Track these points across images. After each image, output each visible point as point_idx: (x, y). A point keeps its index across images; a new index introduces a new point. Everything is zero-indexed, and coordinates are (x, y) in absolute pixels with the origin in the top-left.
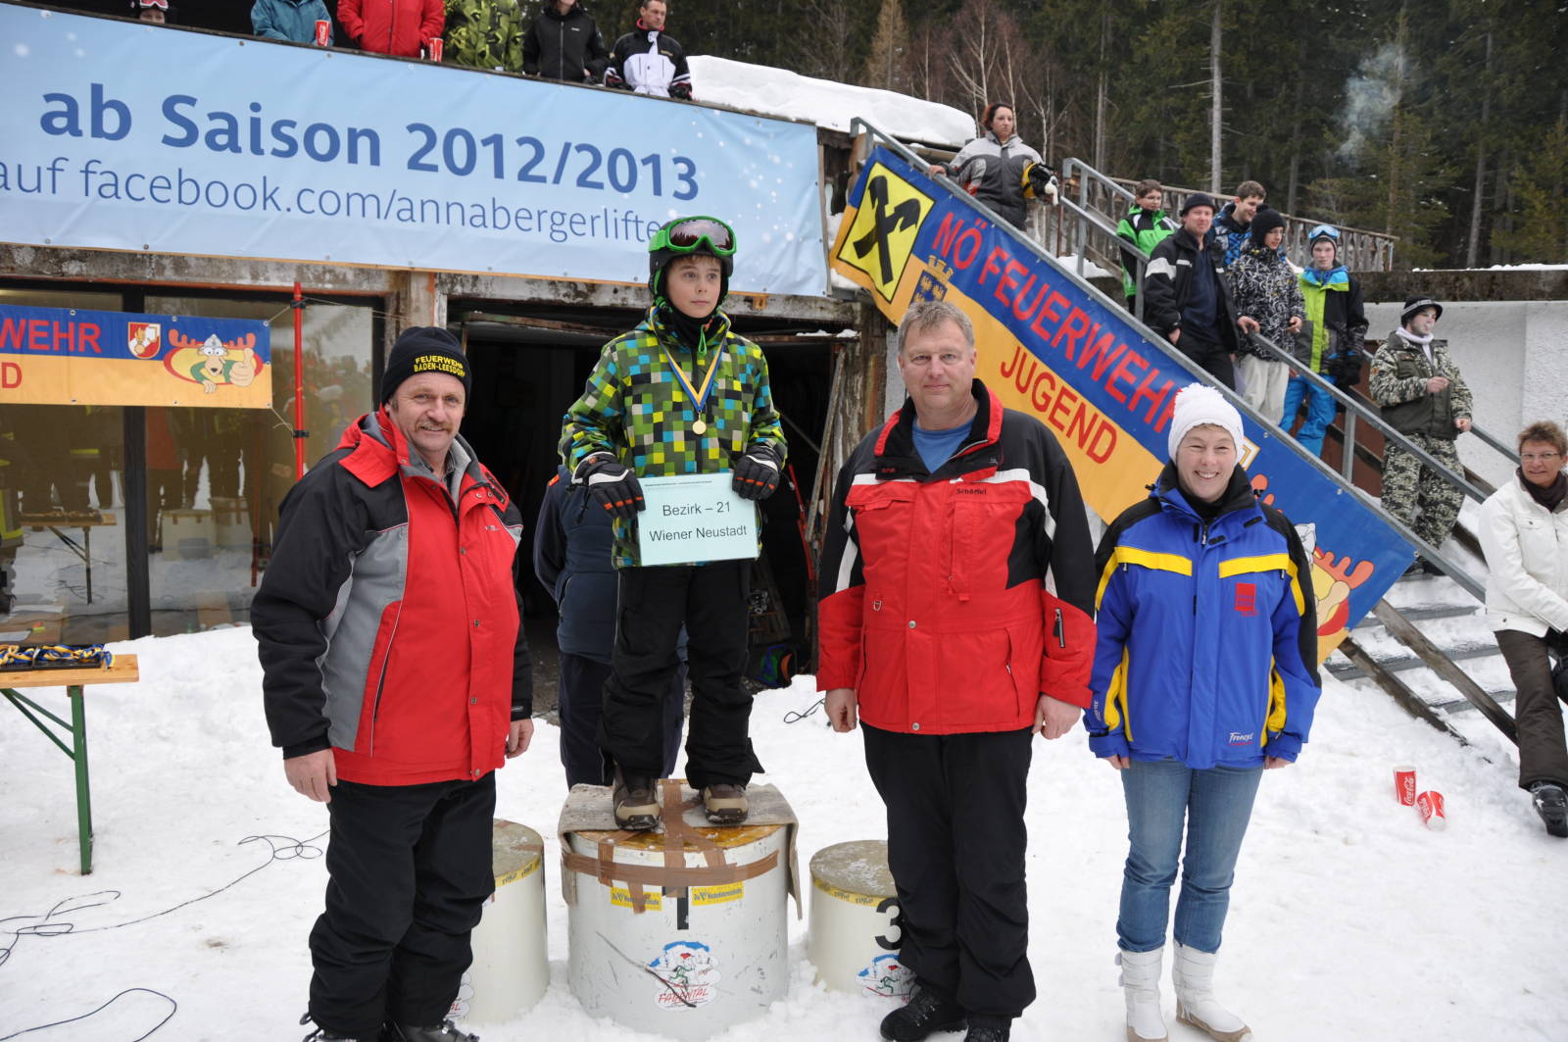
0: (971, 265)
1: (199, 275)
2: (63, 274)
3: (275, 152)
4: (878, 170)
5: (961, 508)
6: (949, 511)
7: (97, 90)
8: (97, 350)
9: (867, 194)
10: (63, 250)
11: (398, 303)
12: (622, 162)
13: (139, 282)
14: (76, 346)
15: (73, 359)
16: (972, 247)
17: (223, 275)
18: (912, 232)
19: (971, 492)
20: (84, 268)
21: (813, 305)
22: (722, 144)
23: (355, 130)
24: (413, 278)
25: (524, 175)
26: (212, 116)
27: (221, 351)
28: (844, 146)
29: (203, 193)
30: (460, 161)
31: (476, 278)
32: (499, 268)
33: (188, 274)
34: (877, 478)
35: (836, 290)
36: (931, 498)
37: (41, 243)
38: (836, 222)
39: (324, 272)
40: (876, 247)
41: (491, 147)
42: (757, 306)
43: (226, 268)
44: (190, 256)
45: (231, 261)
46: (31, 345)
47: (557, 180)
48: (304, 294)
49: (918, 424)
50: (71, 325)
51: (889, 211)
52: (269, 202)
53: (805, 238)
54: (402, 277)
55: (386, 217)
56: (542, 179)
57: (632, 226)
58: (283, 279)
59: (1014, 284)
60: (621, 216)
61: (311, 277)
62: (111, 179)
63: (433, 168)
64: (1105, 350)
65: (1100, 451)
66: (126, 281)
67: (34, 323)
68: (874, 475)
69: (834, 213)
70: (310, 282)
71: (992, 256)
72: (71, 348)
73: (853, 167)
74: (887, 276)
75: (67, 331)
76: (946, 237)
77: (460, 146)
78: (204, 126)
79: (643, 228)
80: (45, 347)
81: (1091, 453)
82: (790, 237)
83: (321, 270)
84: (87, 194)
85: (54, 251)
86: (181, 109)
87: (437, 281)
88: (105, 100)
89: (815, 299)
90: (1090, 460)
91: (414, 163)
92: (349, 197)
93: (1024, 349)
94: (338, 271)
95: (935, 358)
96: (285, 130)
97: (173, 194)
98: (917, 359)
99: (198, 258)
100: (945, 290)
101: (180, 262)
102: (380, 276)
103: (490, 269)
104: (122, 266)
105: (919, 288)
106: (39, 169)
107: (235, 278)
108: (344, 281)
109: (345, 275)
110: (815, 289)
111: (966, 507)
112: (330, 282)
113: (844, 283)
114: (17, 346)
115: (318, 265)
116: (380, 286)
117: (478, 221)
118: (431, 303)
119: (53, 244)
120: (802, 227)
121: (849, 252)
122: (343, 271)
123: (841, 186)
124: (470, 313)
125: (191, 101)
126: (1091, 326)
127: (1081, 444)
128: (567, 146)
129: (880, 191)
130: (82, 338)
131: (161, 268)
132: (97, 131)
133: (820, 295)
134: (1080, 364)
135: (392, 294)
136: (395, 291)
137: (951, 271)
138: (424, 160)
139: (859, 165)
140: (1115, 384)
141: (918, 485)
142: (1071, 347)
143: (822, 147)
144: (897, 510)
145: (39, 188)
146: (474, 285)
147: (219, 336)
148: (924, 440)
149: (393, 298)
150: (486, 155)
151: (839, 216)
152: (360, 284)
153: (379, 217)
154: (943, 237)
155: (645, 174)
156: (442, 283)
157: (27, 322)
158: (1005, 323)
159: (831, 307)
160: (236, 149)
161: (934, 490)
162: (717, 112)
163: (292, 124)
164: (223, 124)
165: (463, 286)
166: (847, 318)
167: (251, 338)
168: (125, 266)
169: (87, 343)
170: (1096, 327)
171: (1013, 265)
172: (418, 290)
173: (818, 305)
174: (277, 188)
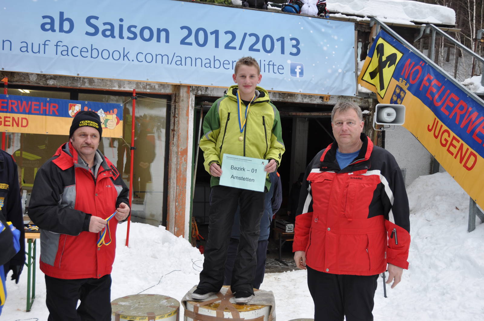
0: (417, 82)
1: (98, 86)
2: (48, 84)
3: (129, 38)
4: (380, 41)
5: (351, 185)
6: (346, 185)
7: (62, 14)
8: (57, 114)
9: (376, 51)
10: (47, 75)
11: (176, 98)
12: (268, 40)
13: (76, 88)
14: (49, 112)
15: (47, 117)
16: (417, 74)
17: (108, 86)
18: (393, 67)
19: (356, 178)
20: (55, 82)
21: (350, 100)
22: (311, 32)
23: (160, 29)
24: (181, 88)
25: (227, 46)
26: (105, 24)
27: (104, 115)
28: (367, 31)
29: (100, 54)
30: (201, 41)
31: (207, 88)
32: (215, 84)
33: (94, 85)
34: (320, 170)
35: (360, 93)
36: (340, 180)
37: (39, 73)
38: (362, 64)
39: (147, 85)
40: (378, 74)
41: (214, 35)
42: (325, 100)
43: (109, 83)
44: (95, 78)
45: (111, 80)
46: (33, 111)
47: (240, 48)
48: (137, 94)
49: (339, 150)
50: (48, 104)
51: (384, 58)
52: (125, 57)
53: (347, 71)
54: (177, 87)
55: (171, 64)
56: (234, 48)
57: (271, 67)
58: (130, 88)
59: (435, 90)
60: (267, 63)
61: (141, 87)
62: (65, 48)
63: (190, 44)
64: (473, 119)
65: (469, 165)
66: (71, 87)
67: (34, 103)
68: (319, 169)
69: (361, 61)
70: (141, 89)
71: (426, 78)
72: (47, 113)
73: (370, 40)
74: (382, 87)
75: (46, 107)
76: (407, 70)
77: (201, 34)
78: (101, 28)
79: (276, 68)
80: (38, 112)
81: (465, 166)
82: (340, 71)
83: (145, 84)
84: (57, 54)
85: (44, 76)
86: (93, 21)
87: (191, 89)
88: (65, 18)
89: (351, 97)
90: (465, 169)
91: (183, 42)
92: (156, 56)
93: (437, 119)
94: (152, 85)
95: (345, 123)
96: (132, 29)
97: (89, 54)
98: (337, 123)
99: (98, 79)
100: (405, 93)
101: (91, 80)
102: (168, 87)
103: (212, 84)
104: (69, 82)
105: (395, 92)
106: (39, 44)
107: (112, 87)
108: (154, 89)
109: (155, 86)
110: (351, 93)
111: (354, 184)
112: (149, 89)
113: (364, 90)
114: (27, 112)
115: (145, 82)
116: (168, 91)
117: (208, 65)
118: (188, 98)
119: (44, 73)
120: (346, 66)
121: (367, 77)
122: (155, 84)
123: (365, 48)
124: (203, 102)
125: (97, 18)
126: (468, 109)
127: (461, 162)
128: (245, 34)
129: (381, 50)
130: (52, 109)
131: (84, 83)
132: (61, 30)
133: (353, 95)
134: (462, 126)
135: (173, 94)
136: (175, 93)
137: (408, 85)
138: (187, 41)
139: (373, 39)
140: (477, 135)
141: (335, 174)
142: (458, 118)
143: (357, 31)
144: (326, 183)
145: (39, 52)
146: (206, 91)
147: (103, 110)
148: (340, 157)
149: (174, 96)
150: (212, 39)
151: (363, 61)
152: (161, 90)
153: (168, 64)
154: (406, 70)
155: (278, 45)
156: (193, 90)
157: (31, 103)
158: (430, 107)
159: (359, 100)
160: (113, 37)
161: (342, 177)
162: (310, 18)
163: (135, 27)
164: (108, 27)
165: (201, 91)
166: (367, 105)
167: (116, 110)
168: (71, 82)
169: (53, 111)
170: (470, 109)
171: (434, 82)
172: (183, 93)
173: (353, 100)
174: (129, 52)
